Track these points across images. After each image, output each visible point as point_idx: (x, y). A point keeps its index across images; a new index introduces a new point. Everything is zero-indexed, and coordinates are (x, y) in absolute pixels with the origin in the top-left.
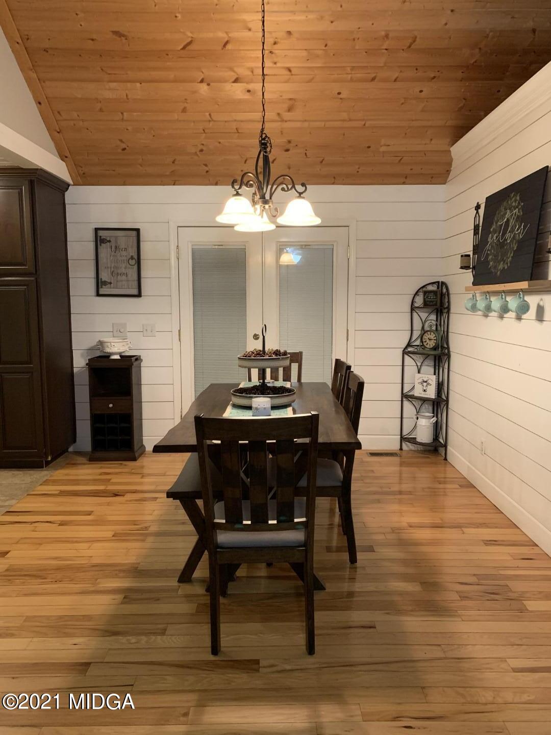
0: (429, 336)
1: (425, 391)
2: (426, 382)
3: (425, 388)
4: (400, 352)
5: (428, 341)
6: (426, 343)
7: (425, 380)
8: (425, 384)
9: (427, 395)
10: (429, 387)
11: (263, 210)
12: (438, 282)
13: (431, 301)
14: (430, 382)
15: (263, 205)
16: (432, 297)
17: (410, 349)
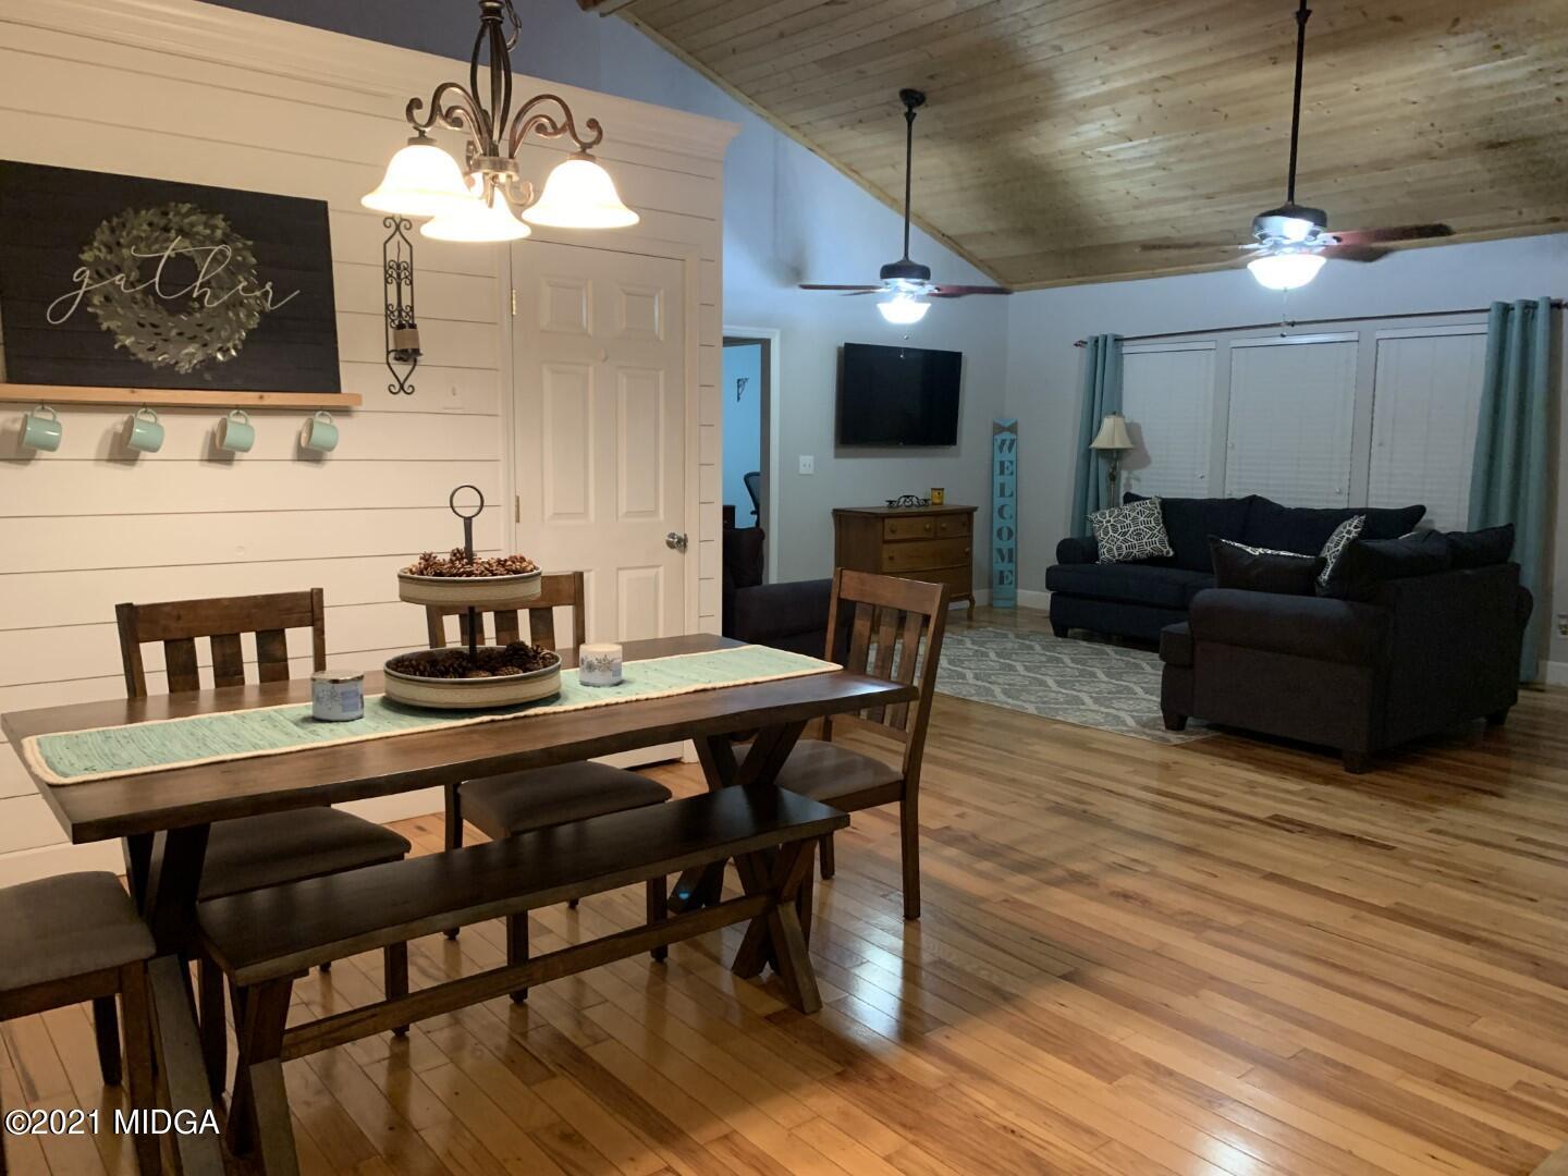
11: (493, 187)
15: (492, 173)
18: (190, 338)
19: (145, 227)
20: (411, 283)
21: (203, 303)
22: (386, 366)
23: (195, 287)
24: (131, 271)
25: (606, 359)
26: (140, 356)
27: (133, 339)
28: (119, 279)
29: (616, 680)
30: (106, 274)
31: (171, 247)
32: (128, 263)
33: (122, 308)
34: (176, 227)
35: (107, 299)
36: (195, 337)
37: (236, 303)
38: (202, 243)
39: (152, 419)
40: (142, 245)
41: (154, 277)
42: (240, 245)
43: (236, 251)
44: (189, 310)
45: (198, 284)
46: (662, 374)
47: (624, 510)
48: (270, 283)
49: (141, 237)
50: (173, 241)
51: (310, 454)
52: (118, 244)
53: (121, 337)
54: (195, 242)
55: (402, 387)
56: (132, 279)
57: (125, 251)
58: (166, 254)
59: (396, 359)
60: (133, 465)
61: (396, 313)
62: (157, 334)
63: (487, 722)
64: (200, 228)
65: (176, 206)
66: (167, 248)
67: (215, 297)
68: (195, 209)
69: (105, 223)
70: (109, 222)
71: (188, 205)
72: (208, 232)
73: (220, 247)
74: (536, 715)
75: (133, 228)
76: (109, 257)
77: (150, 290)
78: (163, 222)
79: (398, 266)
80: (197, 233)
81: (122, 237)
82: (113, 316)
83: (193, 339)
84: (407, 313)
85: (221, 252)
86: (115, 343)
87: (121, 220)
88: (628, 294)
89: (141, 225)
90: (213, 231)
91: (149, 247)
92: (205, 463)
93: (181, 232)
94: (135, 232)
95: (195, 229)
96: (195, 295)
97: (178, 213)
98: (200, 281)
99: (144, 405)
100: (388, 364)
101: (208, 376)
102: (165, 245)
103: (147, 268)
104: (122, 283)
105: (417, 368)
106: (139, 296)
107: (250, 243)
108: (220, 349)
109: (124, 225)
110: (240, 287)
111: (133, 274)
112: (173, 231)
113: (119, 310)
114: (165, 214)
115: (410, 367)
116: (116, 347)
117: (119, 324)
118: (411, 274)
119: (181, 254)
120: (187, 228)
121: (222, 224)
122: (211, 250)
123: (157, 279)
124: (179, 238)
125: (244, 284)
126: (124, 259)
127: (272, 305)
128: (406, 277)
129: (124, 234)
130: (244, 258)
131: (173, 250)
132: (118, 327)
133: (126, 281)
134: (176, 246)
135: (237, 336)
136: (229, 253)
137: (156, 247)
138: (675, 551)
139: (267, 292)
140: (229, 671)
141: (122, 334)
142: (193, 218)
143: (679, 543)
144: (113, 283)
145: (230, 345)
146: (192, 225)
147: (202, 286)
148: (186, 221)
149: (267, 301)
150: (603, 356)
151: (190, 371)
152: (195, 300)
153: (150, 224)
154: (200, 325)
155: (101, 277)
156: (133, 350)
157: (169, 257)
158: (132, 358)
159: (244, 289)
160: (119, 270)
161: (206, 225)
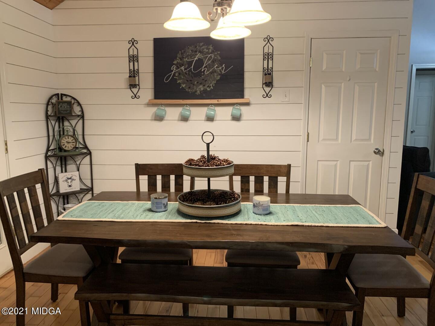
0: (67, 140)
1: (70, 186)
2: (70, 178)
3: (70, 184)
4: (42, 157)
5: (66, 144)
6: (64, 146)
7: (69, 177)
8: (69, 181)
9: (73, 189)
10: (73, 182)
12: (58, 94)
13: (64, 110)
14: (74, 177)
16: (66, 107)
17: (49, 153)
18: (200, 84)
19: (190, 52)
20: (272, 59)
21: (204, 72)
22: (262, 88)
23: (202, 68)
24: (186, 65)
25: (350, 80)
26: (187, 90)
27: (185, 85)
28: (183, 68)
29: (268, 212)
30: (179, 67)
31: (197, 56)
32: (185, 63)
33: (183, 76)
34: (198, 50)
35: (179, 74)
36: (202, 83)
37: (214, 72)
38: (205, 54)
39: (188, 108)
40: (189, 57)
41: (192, 66)
42: (216, 53)
43: (215, 55)
44: (201, 75)
45: (203, 67)
46: (376, 84)
47: (355, 139)
48: (224, 65)
49: (189, 55)
50: (197, 55)
51: (236, 118)
52: (183, 57)
53: (182, 85)
54: (203, 54)
55: (267, 95)
56: (186, 67)
57: (185, 59)
58: (195, 59)
59: (266, 86)
60: (187, 122)
61: (267, 70)
62: (192, 83)
63: (194, 222)
64: (205, 50)
65: (199, 44)
66: (196, 57)
67: (208, 71)
68: (204, 44)
69: (180, 52)
70: (181, 51)
71: (202, 43)
72: (207, 51)
73: (211, 55)
74: (214, 223)
75: (187, 53)
76: (180, 62)
77: (190, 70)
78: (195, 49)
79: (268, 54)
80: (204, 52)
81: (184, 55)
82: (180, 79)
83: (201, 84)
84: (271, 70)
85: (211, 56)
86: (180, 86)
87: (184, 50)
88: (361, 54)
89: (189, 51)
90: (209, 50)
91: (191, 57)
92: (206, 121)
93: (200, 52)
94: (188, 54)
95: (204, 50)
96: (202, 71)
97: (199, 46)
98: (204, 66)
99: (187, 104)
100: (263, 88)
101: (204, 95)
102: (195, 56)
103: (190, 63)
104: (183, 69)
105: (273, 88)
106: (187, 72)
107: (219, 52)
108: (208, 86)
109: (185, 52)
110: (215, 67)
111: (186, 66)
112: (198, 52)
113: (182, 77)
114: (196, 47)
115: (271, 88)
116: (181, 88)
117: (182, 81)
118: (273, 56)
119: (199, 58)
120: (201, 51)
121: (211, 48)
122: (208, 56)
123: (192, 67)
124: (199, 53)
125: (217, 65)
126: (184, 62)
127: (224, 72)
128: (271, 58)
129: (185, 54)
130: (217, 57)
131: (197, 57)
132: (181, 82)
133: (184, 69)
134: (198, 56)
135: (213, 82)
136: (213, 57)
137: (193, 57)
138: (378, 156)
139: (223, 67)
140: (166, 187)
141: (182, 84)
142: (203, 47)
143: (379, 152)
144: (181, 69)
145: (211, 85)
146: (203, 49)
147: (204, 68)
148: (202, 48)
149: (223, 70)
150: (348, 79)
151: (199, 94)
152: (202, 72)
153: (192, 51)
154: (203, 80)
155: (179, 68)
156: (185, 88)
157: (196, 60)
158: (184, 90)
159: (216, 67)
160: (183, 65)
161: (207, 49)
